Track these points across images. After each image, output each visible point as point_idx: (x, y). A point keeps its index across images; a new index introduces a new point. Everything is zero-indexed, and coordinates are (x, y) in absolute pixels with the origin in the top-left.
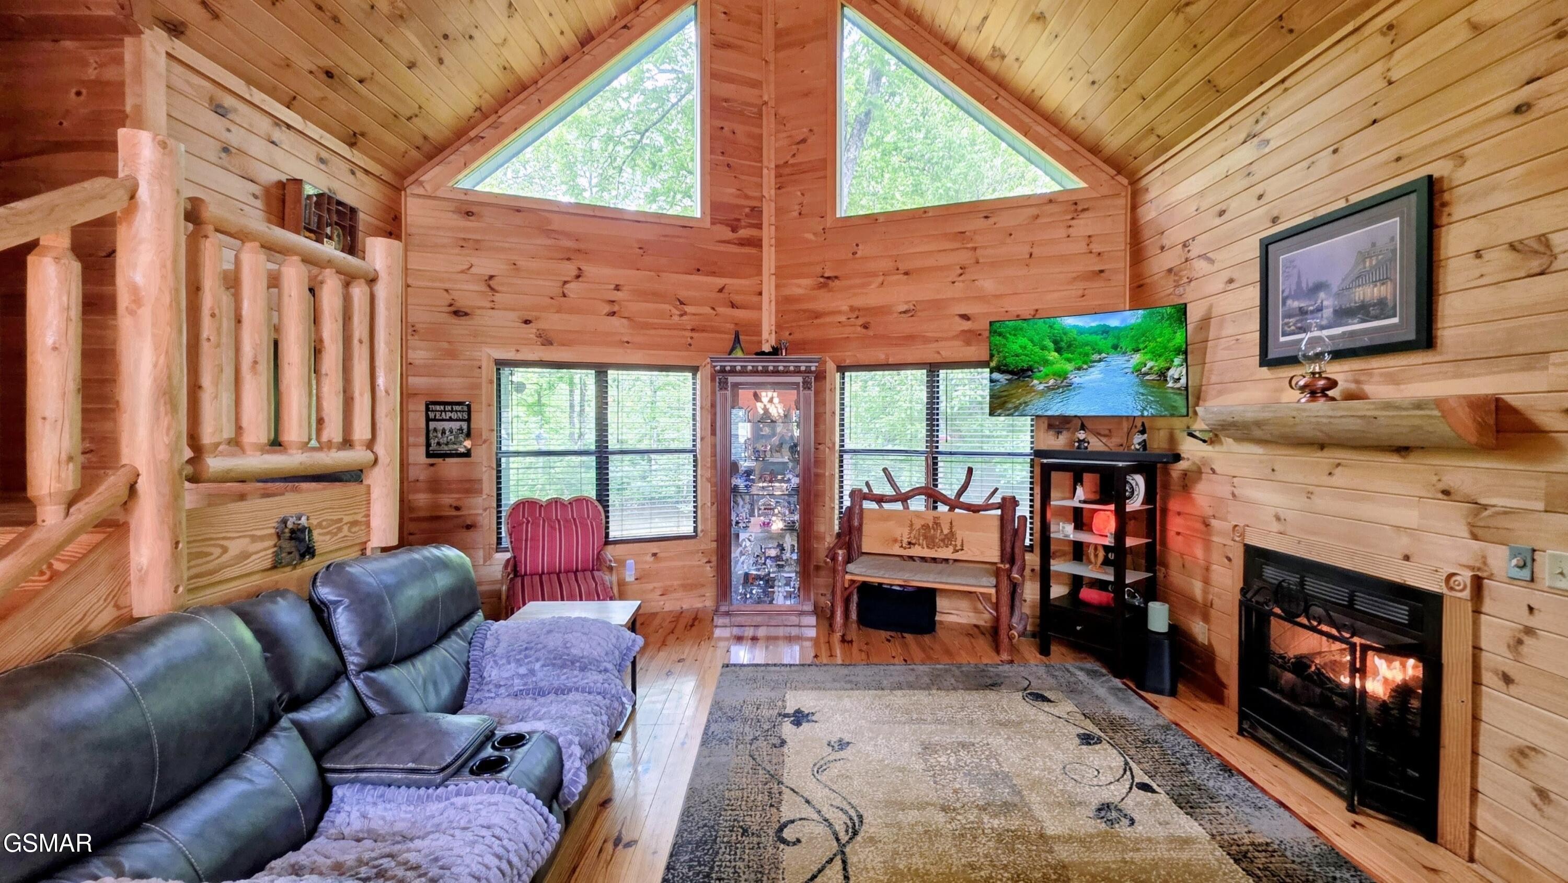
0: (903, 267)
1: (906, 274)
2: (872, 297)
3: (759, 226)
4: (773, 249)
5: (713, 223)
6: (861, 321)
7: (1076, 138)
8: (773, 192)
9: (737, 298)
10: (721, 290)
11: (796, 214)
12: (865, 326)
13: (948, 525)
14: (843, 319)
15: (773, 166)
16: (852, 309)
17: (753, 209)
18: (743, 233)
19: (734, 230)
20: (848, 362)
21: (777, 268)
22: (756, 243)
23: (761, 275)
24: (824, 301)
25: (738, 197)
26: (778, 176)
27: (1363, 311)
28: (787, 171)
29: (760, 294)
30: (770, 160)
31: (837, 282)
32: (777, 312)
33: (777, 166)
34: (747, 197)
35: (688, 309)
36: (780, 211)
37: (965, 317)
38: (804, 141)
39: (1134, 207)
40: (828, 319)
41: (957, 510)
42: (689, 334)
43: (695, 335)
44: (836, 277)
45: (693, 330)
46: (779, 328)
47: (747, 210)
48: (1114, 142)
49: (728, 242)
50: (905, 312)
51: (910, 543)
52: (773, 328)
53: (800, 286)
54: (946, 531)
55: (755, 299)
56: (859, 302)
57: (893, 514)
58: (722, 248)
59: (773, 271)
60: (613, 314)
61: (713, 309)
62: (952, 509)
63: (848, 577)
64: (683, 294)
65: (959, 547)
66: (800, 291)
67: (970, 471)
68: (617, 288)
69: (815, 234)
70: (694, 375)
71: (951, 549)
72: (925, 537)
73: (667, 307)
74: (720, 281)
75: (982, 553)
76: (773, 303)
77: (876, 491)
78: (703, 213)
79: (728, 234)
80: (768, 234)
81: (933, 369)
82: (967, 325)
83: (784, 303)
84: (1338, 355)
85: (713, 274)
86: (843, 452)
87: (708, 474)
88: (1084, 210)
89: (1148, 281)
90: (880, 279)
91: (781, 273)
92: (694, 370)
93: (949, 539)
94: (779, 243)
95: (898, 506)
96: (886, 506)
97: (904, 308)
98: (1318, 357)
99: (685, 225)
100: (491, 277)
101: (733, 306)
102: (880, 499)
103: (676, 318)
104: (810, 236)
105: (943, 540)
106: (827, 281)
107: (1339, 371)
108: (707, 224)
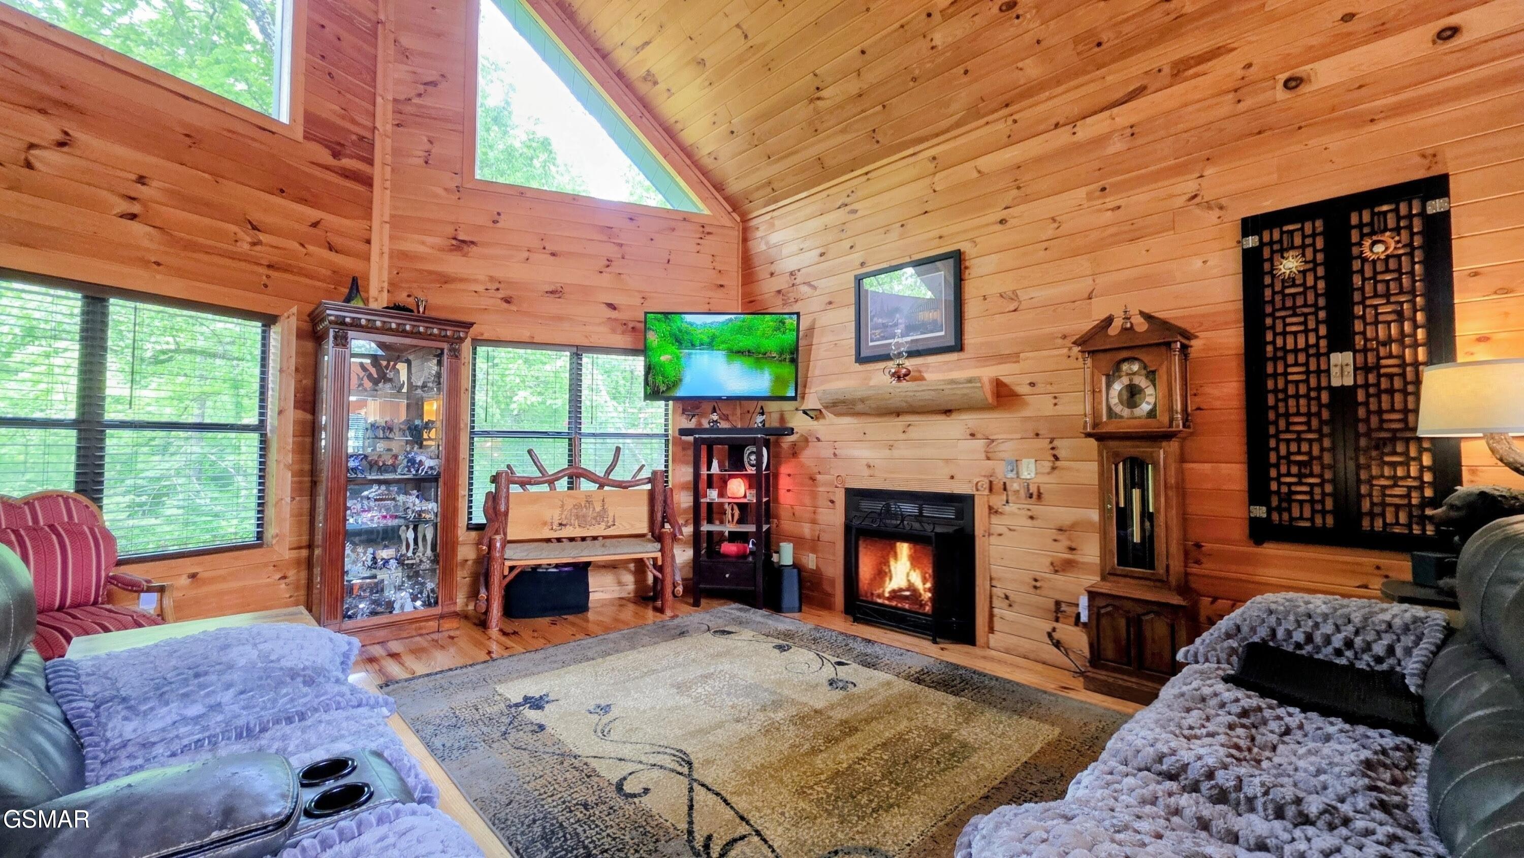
0: (550, 247)
1: (553, 254)
2: (515, 271)
3: (370, 162)
4: (388, 192)
5: (306, 137)
6: (501, 294)
7: (705, 173)
8: (389, 127)
9: (336, 240)
10: (315, 225)
11: (421, 161)
12: (507, 301)
13: (600, 504)
14: (480, 288)
15: (390, 98)
16: (492, 279)
17: (361, 138)
18: (347, 163)
19: (336, 155)
20: (486, 336)
21: (392, 216)
22: (365, 180)
23: (370, 219)
24: (454, 265)
25: (343, 117)
26: (398, 111)
27: (922, 327)
28: (408, 109)
29: (368, 242)
30: (386, 89)
31: (474, 249)
32: (391, 267)
33: (395, 100)
34: (353, 121)
35: (264, 238)
36: (399, 153)
37: (612, 307)
38: (433, 83)
39: (745, 240)
40: (460, 286)
41: (606, 488)
42: (263, 271)
43: (271, 272)
44: (472, 243)
45: (270, 266)
46: (393, 286)
47: (354, 137)
48: (735, 187)
49: (327, 168)
50: (552, 292)
51: (561, 524)
52: (386, 285)
53: (425, 243)
54: (598, 509)
55: (362, 246)
56: (499, 274)
57: (539, 496)
58: (317, 171)
59: (387, 219)
60: (133, 217)
61: (303, 245)
62: (601, 486)
63: (508, 563)
64: (256, 216)
65: (611, 523)
66: (422, 249)
67: (618, 450)
68: (141, 181)
69: (446, 190)
70: (266, 328)
71: (603, 525)
72: (577, 517)
73: (233, 228)
74: (314, 214)
75: (632, 526)
76: (386, 256)
77: (519, 472)
78: (293, 120)
79: (327, 158)
80: (380, 173)
81: (578, 352)
82: (614, 314)
83: (399, 257)
84: (912, 354)
85: (303, 201)
86: (473, 433)
87: (289, 458)
88: (709, 233)
89: (759, 298)
90: (526, 254)
91: (397, 223)
92: (268, 320)
93: (601, 516)
94: (398, 189)
95: (545, 488)
96: (533, 489)
97: (550, 288)
99: (263, 124)
101: (331, 247)
102: (524, 483)
103: (246, 247)
104: (440, 191)
105: (595, 518)
106: (460, 245)
108: (299, 135)
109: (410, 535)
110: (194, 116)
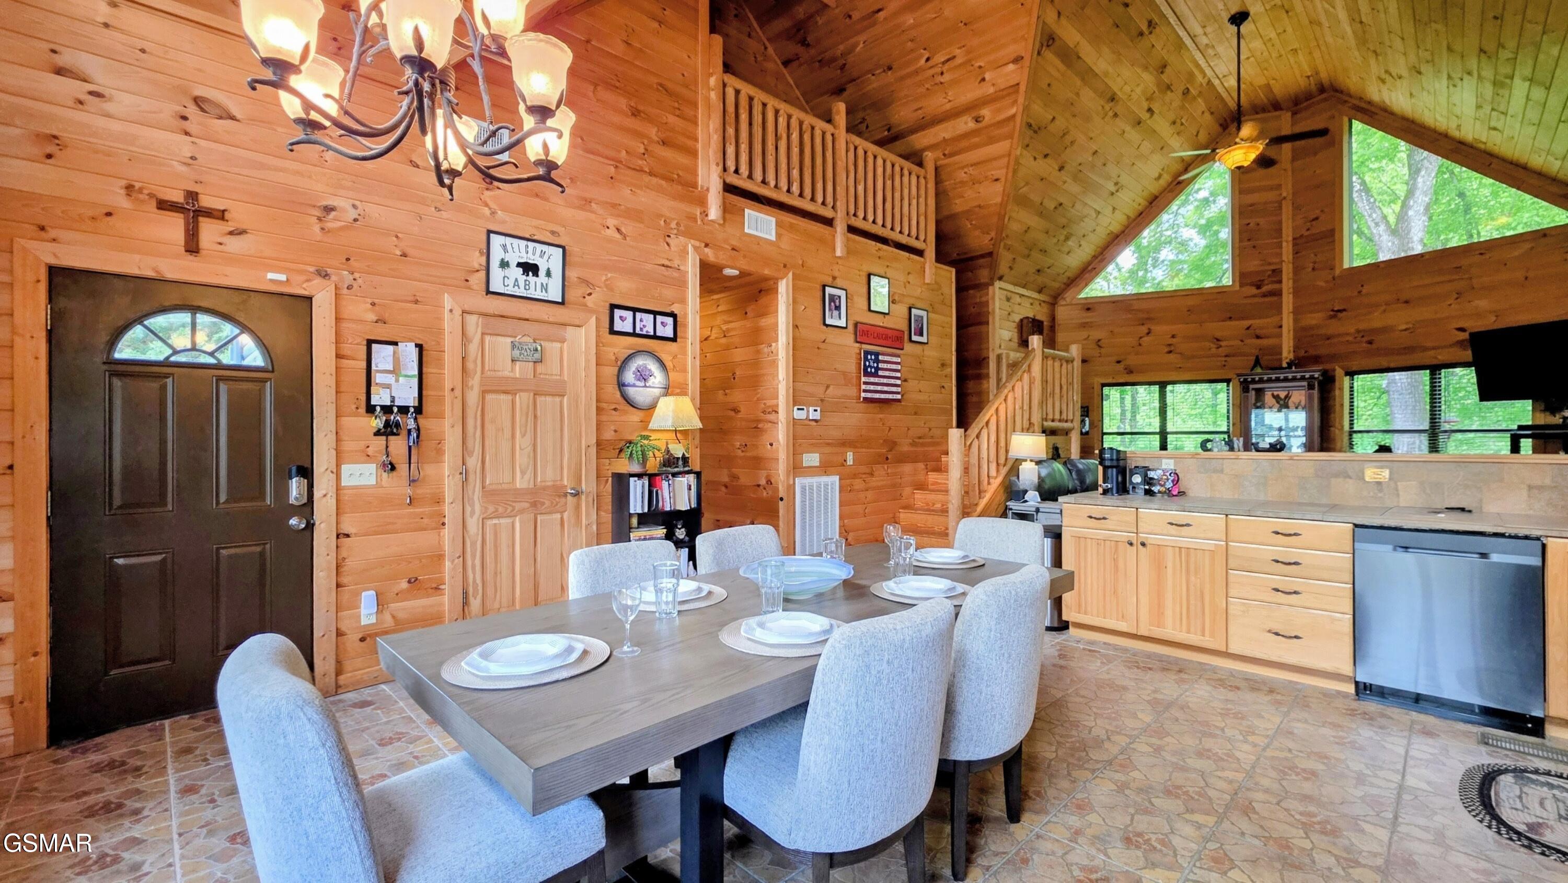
0: (1403, 297)
1: (1407, 302)
2: (1377, 320)
3: (1280, 282)
4: (1291, 296)
5: (1241, 285)
6: (1365, 339)
8: (1291, 257)
9: (1261, 332)
10: (1248, 328)
11: (1310, 269)
12: (1370, 342)
14: (1350, 338)
15: (1290, 239)
16: (1358, 331)
17: (1274, 271)
18: (1265, 289)
19: (1259, 287)
20: (1354, 369)
21: (1294, 308)
22: (1278, 293)
23: (1281, 314)
24: (1334, 327)
25: (1262, 265)
26: (1294, 245)
28: (1302, 241)
29: (1281, 327)
30: (1288, 234)
31: (1344, 313)
32: (1294, 338)
33: (1294, 239)
34: (1270, 264)
35: (1223, 344)
36: (1297, 270)
37: (1462, 330)
38: (1317, 218)
40: (1336, 340)
42: (1224, 359)
43: (1227, 359)
44: (1344, 310)
45: (1226, 356)
46: (1296, 348)
47: (1270, 273)
49: (1254, 296)
50: (1406, 330)
52: (1292, 349)
53: (1313, 319)
55: (1278, 330)
56: (1363, 326)
58: (1249, 301)
59: (1291, 309)
60: (1170, 352)
61: (1242, 341)
64: (1218, 334)
66: (1314, 322)
68: (1173, 336)
69: (1327, 282)
70: (1228, 386)
73: (1207, 344)
74: (1246, 323)
76: (1292, 332)
78: (1234, 281)
79: (1254, 291)
80: (1287, 285)
81: (1435, 369)
82: (1462, 336)
83: (1299, 331)
85: (1243, 319)
86: (1352, 432)
90: (1384, 307)
91: (1298, 311)
92: (1228, 381)
94: (1296, 292)
97: (1404, 327)
99: (1220, 292)
100: (1099, 340)
101: (1258, 337)
103: (1214, 351)
104: (1322, 284)
106: (1336, 314)
108: (1237, 288)
110: (1190, 302)
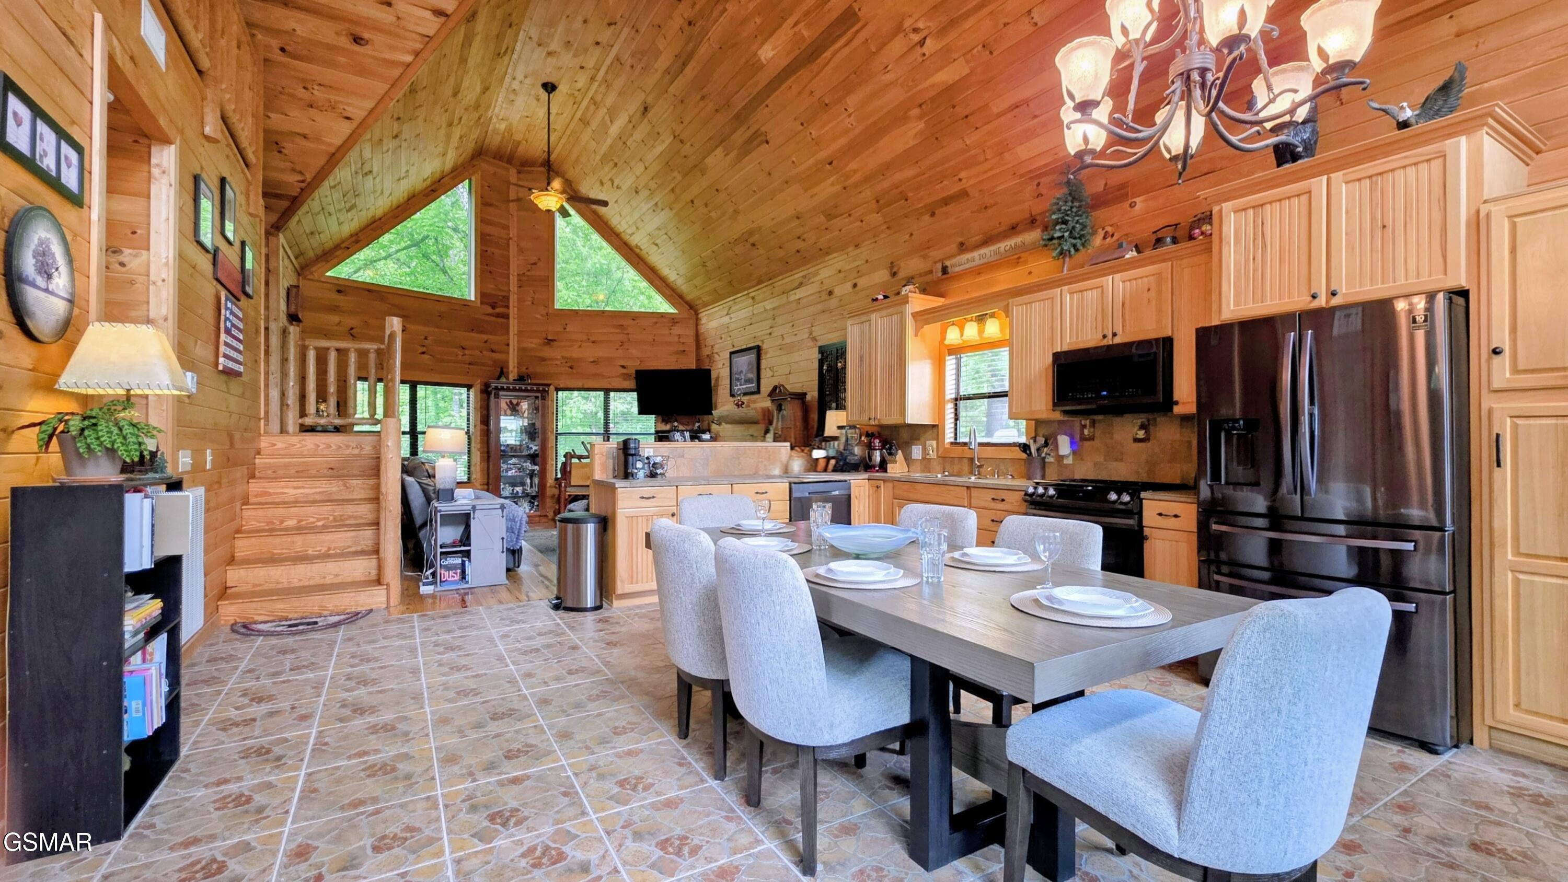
0: (592, 339)
1: (593, 342)
2: (575, 353)
3: (508, 307)
4: (516, 320)
5: (482, 303)
6: (568, 365)
7: (673, 290)
8: (516, 289)
9: (494, 347)
10: (486, 342)
11: (530, 303)
12: (571, 368)
14: (558, 363)
15: (516, 274)
16: (563, 358)
17: (504, 297)
18: (498, 310)
19: (493, 308)
20: (562, 386)
21: (518, 331)
22: (507, 317)
23: (509, 334)
24: (547, 352)
25: (496, 289)
26: (519, 280)
27: (748, 381)
28: (524, 278)
29: (508, 345)
30: (514, 270)
31: (555, 343)
32: (518, 355)
33: (518, 275)
34: (501, 290)
35: (466, 352)
36: (520, 300)
37: (623, 367)
38: (535, 264)
39: (697, 325)
40: (548, 362)
42: (467, 366)
43: (470, 366)
44: (555, 340)
45: (470, 364)
46: (520, 364)
47: (501, 297)
48: (689, 297)
49: (490, 314)
50: (592, 362)
52: (516, 368)
53: (533, 343)
55: (505, 348)
56: (568, 355)
57: (588, 465)
58: (487, 318)
59: (516, 333)
60: (423, 353)
61: (482, 352)
63: (568, 494)
64: (464, 343)
66: (532, 345)
68: (426, 338)
69: (542, 315)
70: (468, 391)
73: (456, 350)
74: (485, 337)
76: (516, 351)
77: (578, 453)
78: (476, 297)
79: (490, 310)
80: (513, 312)
81: (607, 391)
82: (624, 371)
83: (522, 351)
84: (745, 394)
85: (481, 332)
86: (557, 433)
87: (479, 446)
88: (676, 322)
90: (579, 344)
91: (520, 333)
92: (469, 387)
94: (520, 318)
95: (589, 460)
96: (583, 460)
97: (592, 360)
98: (739, 395)
99: (465, 304)
100: (352, 329)
101: (493, 351)
102: (580, 457)
103: (461, 357)
104: (539, 316)
106: (549, 342)
107: (745, 399)
108: (479, 304)
109: (528, 481)
110: (443, 307)
